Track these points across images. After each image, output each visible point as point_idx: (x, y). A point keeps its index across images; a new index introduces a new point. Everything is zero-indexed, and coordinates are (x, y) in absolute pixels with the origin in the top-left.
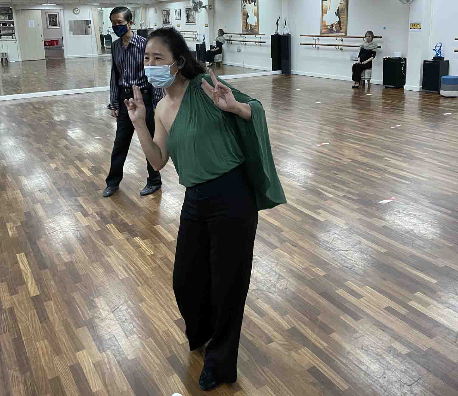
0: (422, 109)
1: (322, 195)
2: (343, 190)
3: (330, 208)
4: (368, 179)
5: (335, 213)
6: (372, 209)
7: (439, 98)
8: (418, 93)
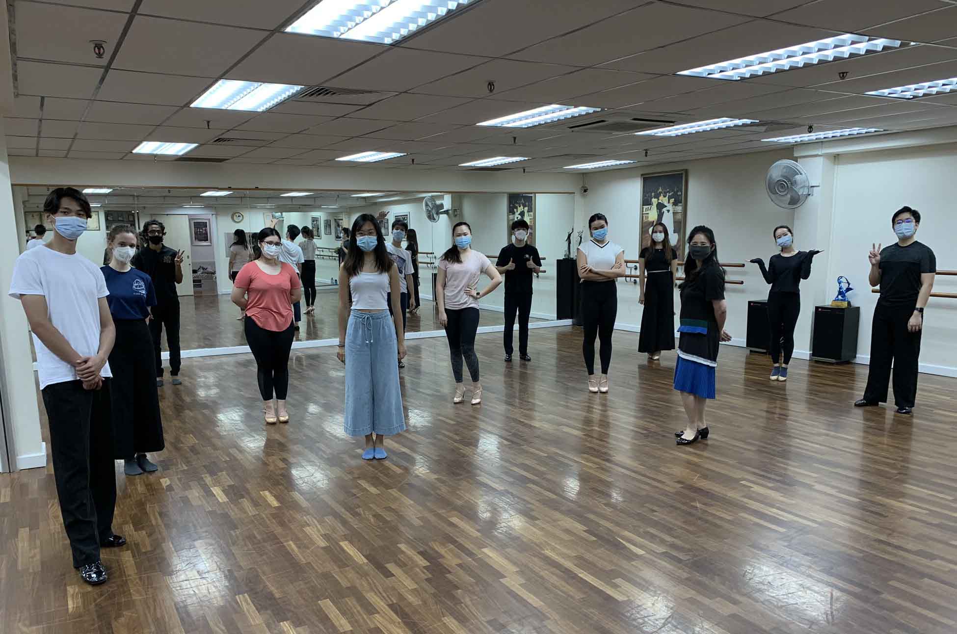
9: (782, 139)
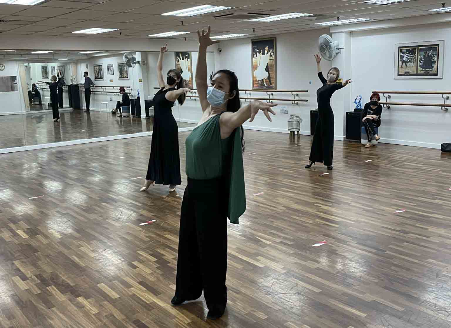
0: (347, 157)
1: (260, 243)
2: (279, 237)
3: (268, 254)
4: (301, 225)
5: (274, 259)
6: (306, 253)
7: (360, 147)
8: (343, 142)
9: (324, 24)
